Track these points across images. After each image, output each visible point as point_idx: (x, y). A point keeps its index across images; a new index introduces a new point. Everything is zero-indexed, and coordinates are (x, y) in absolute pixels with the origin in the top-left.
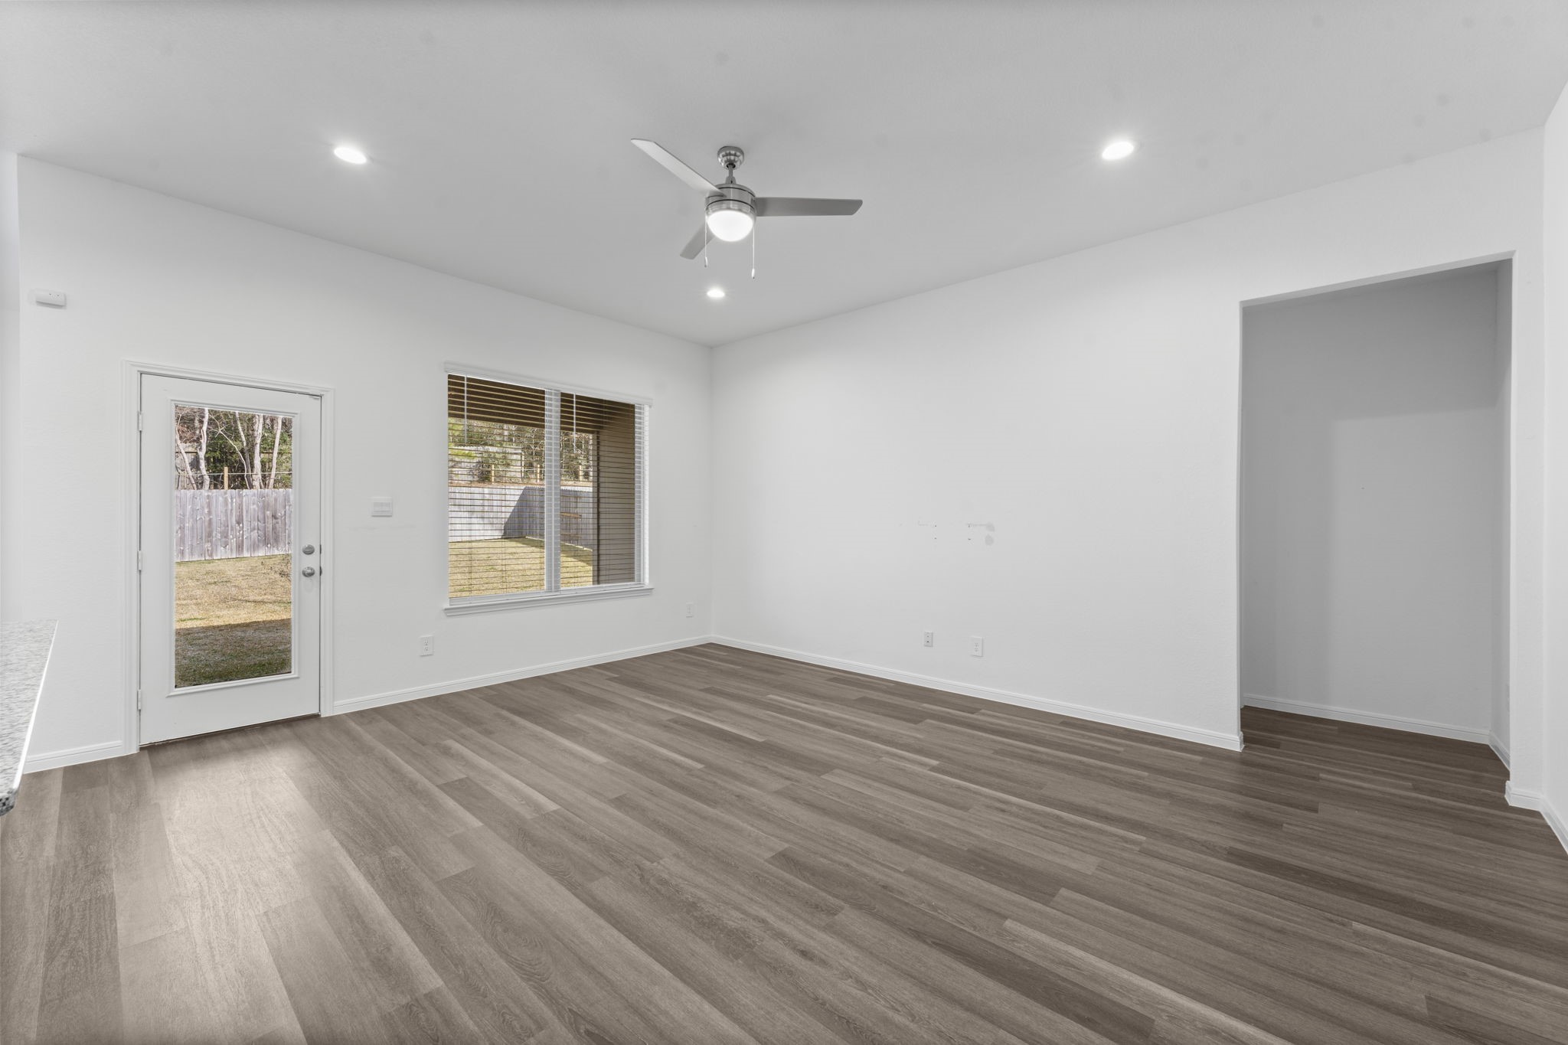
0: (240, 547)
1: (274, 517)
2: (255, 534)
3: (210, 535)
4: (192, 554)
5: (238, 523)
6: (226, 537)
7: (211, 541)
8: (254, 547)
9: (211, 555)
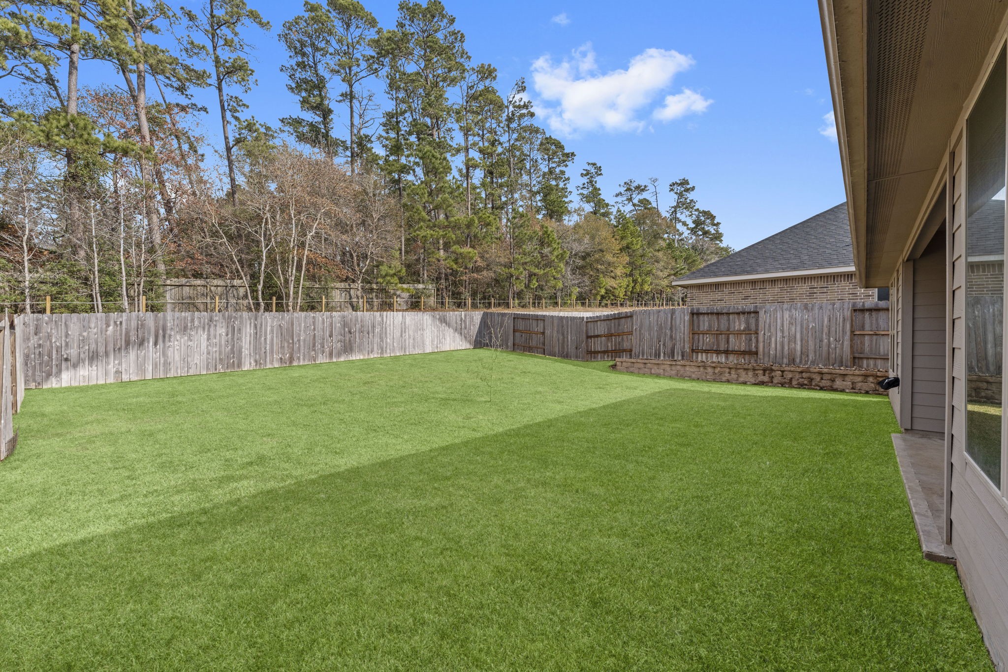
0: (331, 354)
1: (350, 332)
2: (339, 345)
3: (314, 345)
4: (304, 360)
5: (330, 337)
6: (323, 347)
7: (314, 350)
8: (339, 355)
9: (315, 361)
